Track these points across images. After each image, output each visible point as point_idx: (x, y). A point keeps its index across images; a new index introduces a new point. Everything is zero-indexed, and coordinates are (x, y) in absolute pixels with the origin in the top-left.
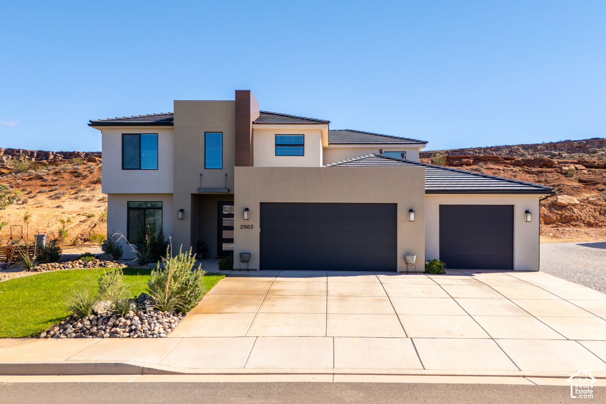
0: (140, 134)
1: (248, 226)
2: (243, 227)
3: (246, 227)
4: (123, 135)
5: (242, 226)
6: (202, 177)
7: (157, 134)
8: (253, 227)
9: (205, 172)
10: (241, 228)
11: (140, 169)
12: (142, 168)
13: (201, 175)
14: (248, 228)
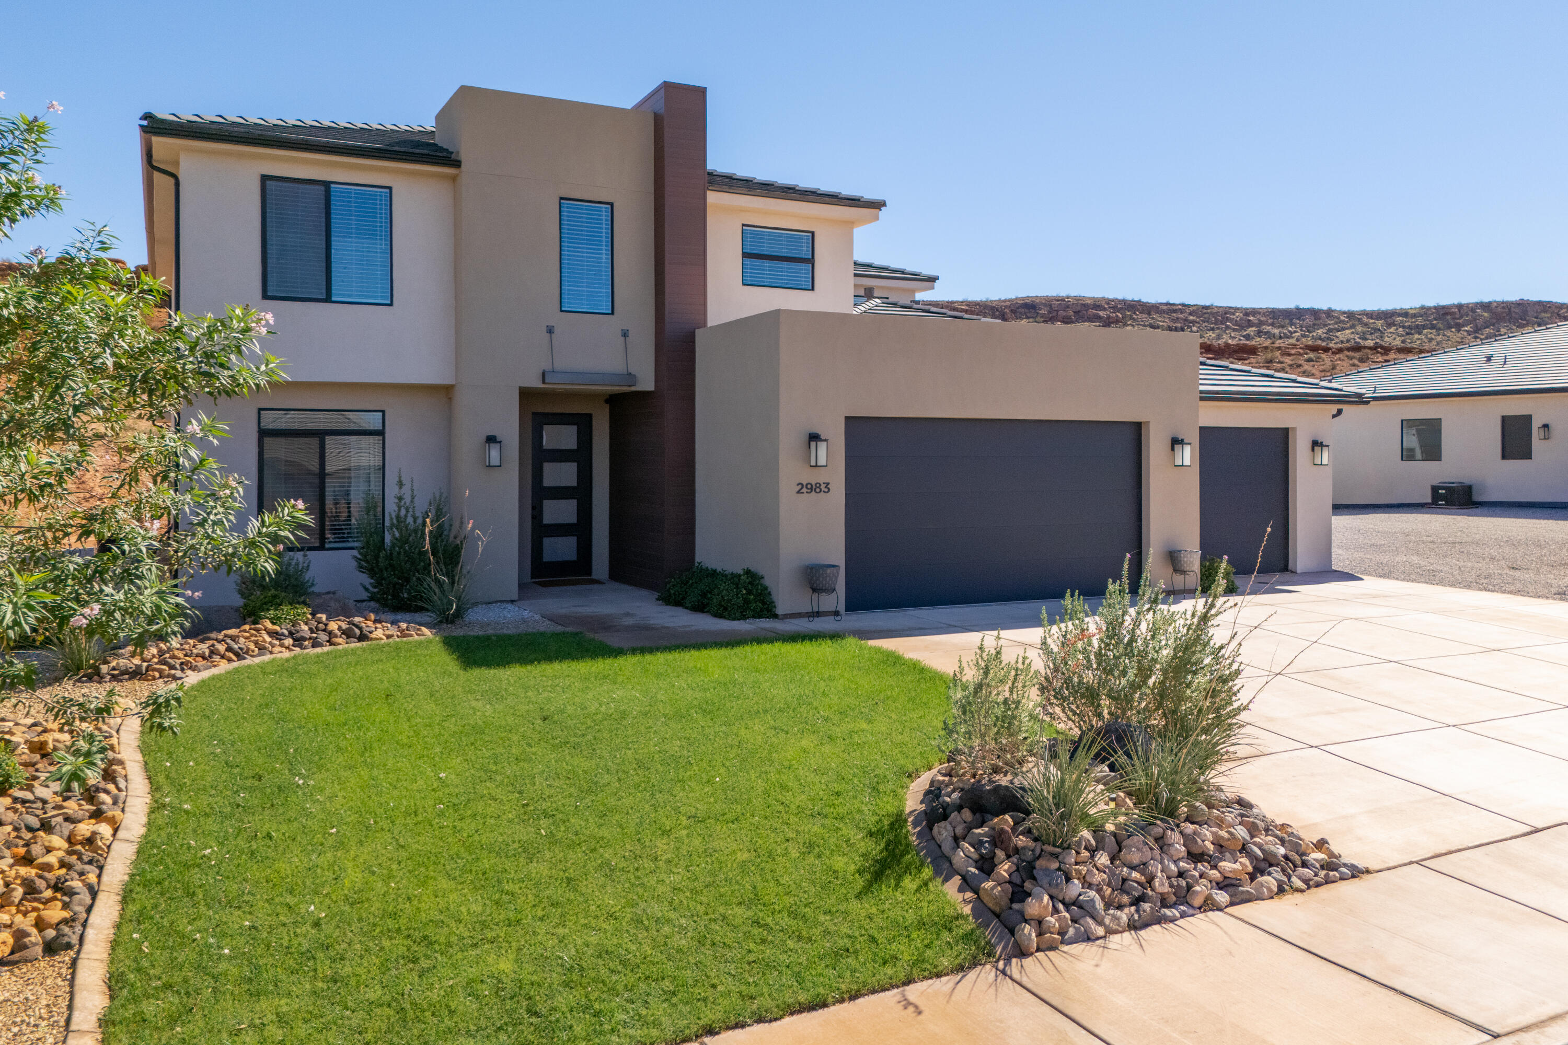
0: (327, 184)
1: (818, 485)
2: (804, 490)
3: (811, 488)
4: (265, 178)
5: (800, 486)
6: (553, 335)
7: (390, 188)
8: (829, 490)
9: (560, 321)
10: (798, 492)
11: (328, 299)
12: (333, 299)
13: (550, 330)
14: (818, 490)
